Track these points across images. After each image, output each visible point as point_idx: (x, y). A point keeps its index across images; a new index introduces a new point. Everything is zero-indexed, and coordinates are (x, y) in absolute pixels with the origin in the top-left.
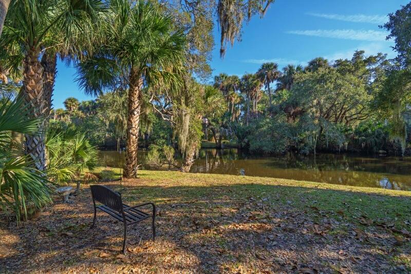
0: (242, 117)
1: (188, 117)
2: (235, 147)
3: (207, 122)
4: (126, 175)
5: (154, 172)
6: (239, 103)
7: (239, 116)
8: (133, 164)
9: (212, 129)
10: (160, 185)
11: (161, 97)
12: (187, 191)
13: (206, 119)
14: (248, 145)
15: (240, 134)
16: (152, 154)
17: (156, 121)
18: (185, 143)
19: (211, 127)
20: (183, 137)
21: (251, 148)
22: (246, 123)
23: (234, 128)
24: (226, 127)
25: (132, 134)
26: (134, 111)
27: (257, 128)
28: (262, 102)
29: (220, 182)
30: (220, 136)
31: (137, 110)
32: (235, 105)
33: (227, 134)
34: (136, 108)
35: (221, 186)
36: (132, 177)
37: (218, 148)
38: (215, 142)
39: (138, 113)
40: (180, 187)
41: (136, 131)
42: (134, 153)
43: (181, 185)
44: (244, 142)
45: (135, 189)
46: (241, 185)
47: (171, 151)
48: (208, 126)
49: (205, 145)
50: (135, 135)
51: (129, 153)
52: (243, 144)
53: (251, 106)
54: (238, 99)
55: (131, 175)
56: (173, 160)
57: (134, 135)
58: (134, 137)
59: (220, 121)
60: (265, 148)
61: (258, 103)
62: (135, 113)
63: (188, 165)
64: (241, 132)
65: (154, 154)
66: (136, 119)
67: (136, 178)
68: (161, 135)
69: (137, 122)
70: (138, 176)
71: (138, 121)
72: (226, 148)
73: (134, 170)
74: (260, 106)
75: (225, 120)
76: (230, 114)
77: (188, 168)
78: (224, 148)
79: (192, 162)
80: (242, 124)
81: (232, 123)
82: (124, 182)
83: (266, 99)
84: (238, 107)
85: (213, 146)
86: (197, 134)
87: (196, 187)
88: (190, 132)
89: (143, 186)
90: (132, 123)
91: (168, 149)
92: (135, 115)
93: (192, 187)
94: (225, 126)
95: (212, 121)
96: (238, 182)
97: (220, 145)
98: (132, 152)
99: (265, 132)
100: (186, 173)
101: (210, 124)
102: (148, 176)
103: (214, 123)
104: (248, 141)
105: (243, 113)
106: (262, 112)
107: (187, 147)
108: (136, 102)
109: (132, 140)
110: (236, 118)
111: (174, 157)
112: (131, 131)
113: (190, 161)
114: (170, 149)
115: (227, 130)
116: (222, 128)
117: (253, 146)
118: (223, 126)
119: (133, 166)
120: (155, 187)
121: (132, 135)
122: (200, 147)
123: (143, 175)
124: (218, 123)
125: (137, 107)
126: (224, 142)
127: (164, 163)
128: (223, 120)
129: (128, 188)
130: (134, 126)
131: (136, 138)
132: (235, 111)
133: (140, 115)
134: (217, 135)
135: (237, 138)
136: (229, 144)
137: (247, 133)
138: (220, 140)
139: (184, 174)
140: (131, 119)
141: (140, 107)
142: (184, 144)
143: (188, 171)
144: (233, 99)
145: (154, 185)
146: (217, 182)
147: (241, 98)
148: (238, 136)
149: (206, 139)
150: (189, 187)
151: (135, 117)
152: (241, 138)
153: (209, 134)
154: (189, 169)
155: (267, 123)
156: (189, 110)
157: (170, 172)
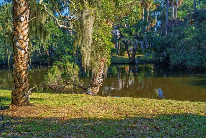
0: (158, 27)
1: (91, 20)
2: (151, 62)
3: (118, 34)
4: (15, 102)
5: (54, 95)
6: (155, 11)
7: (155, 26)
8: (24, 86)
9: (124, 42)
10: (58, 116)
11: (65, 7)
12: (92, 128)
13: (117, 31)
14: (167, 58)
15: (158, 46)
16: (52, 73)
17: (60, 35)
18: (89, 59)
19: (123, 39)
20: (86, 51)
21: (172, 63)
22: (163, 34)
23: (151, 39)
24: (141, 39)
25: (19, 48)
26: (20, 16)
27: (179, 38)
28: (182, 8)
29: (138, 110)
30: (134, 49)
31: (24, 15)
32: (151, 13)
33: (142, 47)
34: (23, 13)
35: (141, 119)
36: (23, 104)
37: (132, 63)
38: (128, 57)
39: (26, 19)
40: (83, 120)
41: (24, 44)
42: (24, 72)
43: (85, 116)
44: (163, 56)
45: (22, 123)
46: (169, 116)
47: (75, 69)
48: (120, 38)
49: (115, 60)
50: (24, 49)
51: (17, 73)
52: (162, 59)
53: (170, 14)
54: (154, 6)
55: (21, 101)
56: (78, 79)
57: (22, 49)
58: (23, 52)
59: (134, 32)
60: (189, 63)
61: (178, 9)
62: (22, 19)
63: (96, 86)
64: (159, 44)
65: (55, 73)
66: (24, 28)
67: (29, 104)
68: (67, 50)
69: (26, 32)
70: (31, 102)
71: (27, 30)
72: (141, 64)
73: (25, 95)
74: (180, 13)
75: (140, 30)
76: (145, 24)
77: (96, 90)
78: (139, 64)
79: (101, 82)
80: (158, 35)
81: (148, 33)
82: (12, 111)
83: (188, 5)
84: (154, 15)
85: (126, 62)
86: (105, 45)
87: (106, 120)
88: (94, 42)
89: (34, 118)
90: (18, 33)
91: (72, 66)
92: (21, 22)
93: (100, 120)
94: (139, 38)
95: (124, 32)
96: (162, 110)
97: (134, 59)
98: (21, 72)
99: (189, 43)
100: (93, 97)
101: (121, 36)
102: (45, 102)
103: (126, 35)
104: (168, 55)
105: (159, 23)
106: (183, 20)
107: (92, 64)
108: (22, 5)
109: (20, 56)
110: (152, 29)
111: (79, 76)
112: (18, 44)
113: (99, 80)
114: (74, 67)
115: (142, 42)
116: (136, 40)
117: (175, 60)
118: (137, 38)
119: (24, 90)
120: (51, 119)
121: (19, 50)
122: (110, 63)
123: (41, 99)
124: (131, 34)
125: (25, 11)
126: (139, 57)
127: (67, 84)
128: (137, 31)
129: (13, 121)
130: (21, 37)
131: (26, 53)
132: (151, 20)
133: (29, 23)
134: (130, 48)
135: (153, 52)
136: (144, 58)
137: (166, 44)
138: (134, 54)
139: (90, 97)
140: (17, 28)
141: (28, 11)
142: (87, 59)
143: (96, 93)
144: (149, 5)
145: (50, 115)
146: (134, 111)
147: (158, 4)
148: (155, 49)
149: (118, 54)
150: (95, 120)
151: (22, 24)
152: (158, 51)
153: (121, 48)
154: (98, 90)
155: (192, 31)
156: (92, 11)
157: (73, 95)
